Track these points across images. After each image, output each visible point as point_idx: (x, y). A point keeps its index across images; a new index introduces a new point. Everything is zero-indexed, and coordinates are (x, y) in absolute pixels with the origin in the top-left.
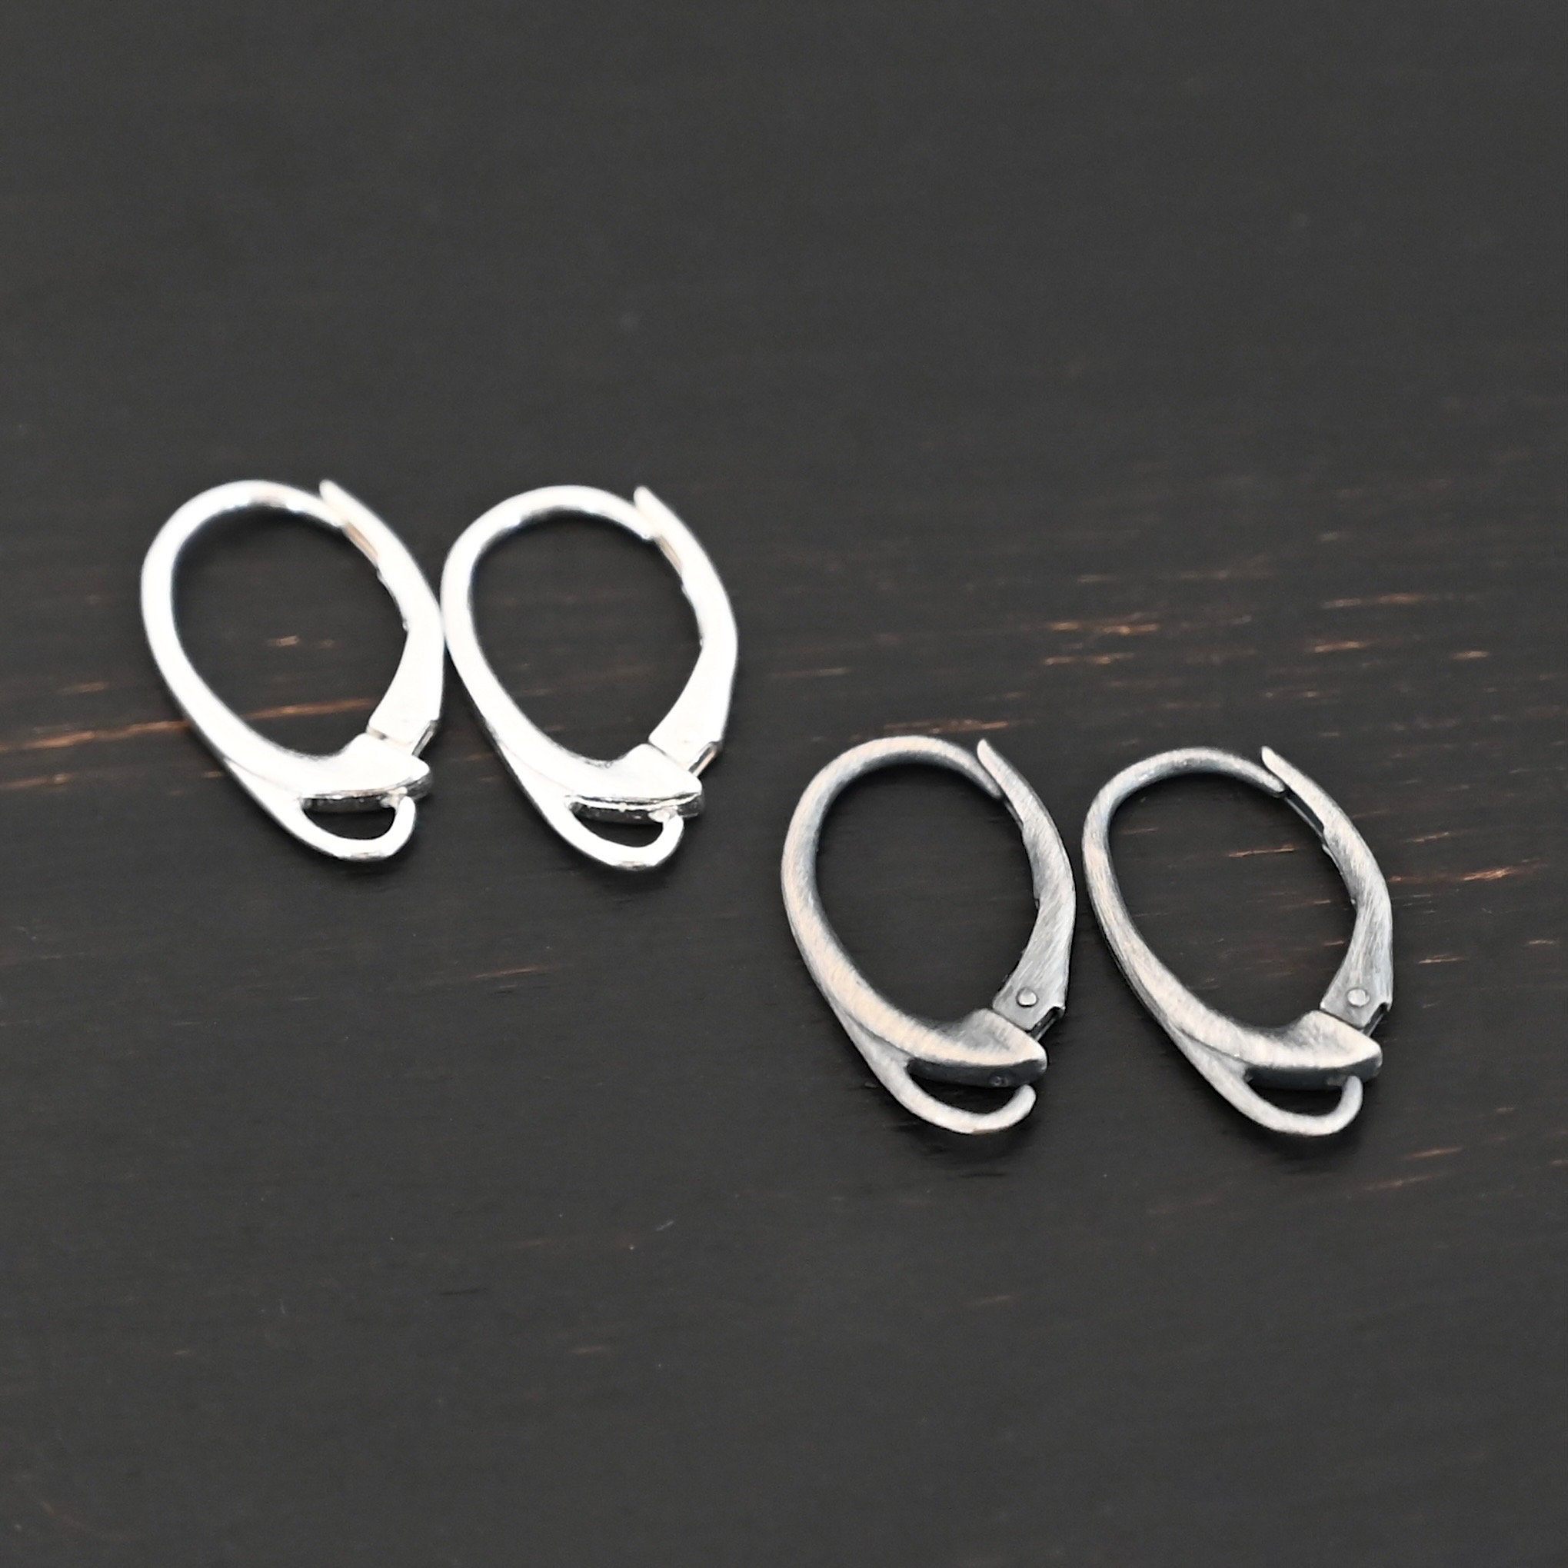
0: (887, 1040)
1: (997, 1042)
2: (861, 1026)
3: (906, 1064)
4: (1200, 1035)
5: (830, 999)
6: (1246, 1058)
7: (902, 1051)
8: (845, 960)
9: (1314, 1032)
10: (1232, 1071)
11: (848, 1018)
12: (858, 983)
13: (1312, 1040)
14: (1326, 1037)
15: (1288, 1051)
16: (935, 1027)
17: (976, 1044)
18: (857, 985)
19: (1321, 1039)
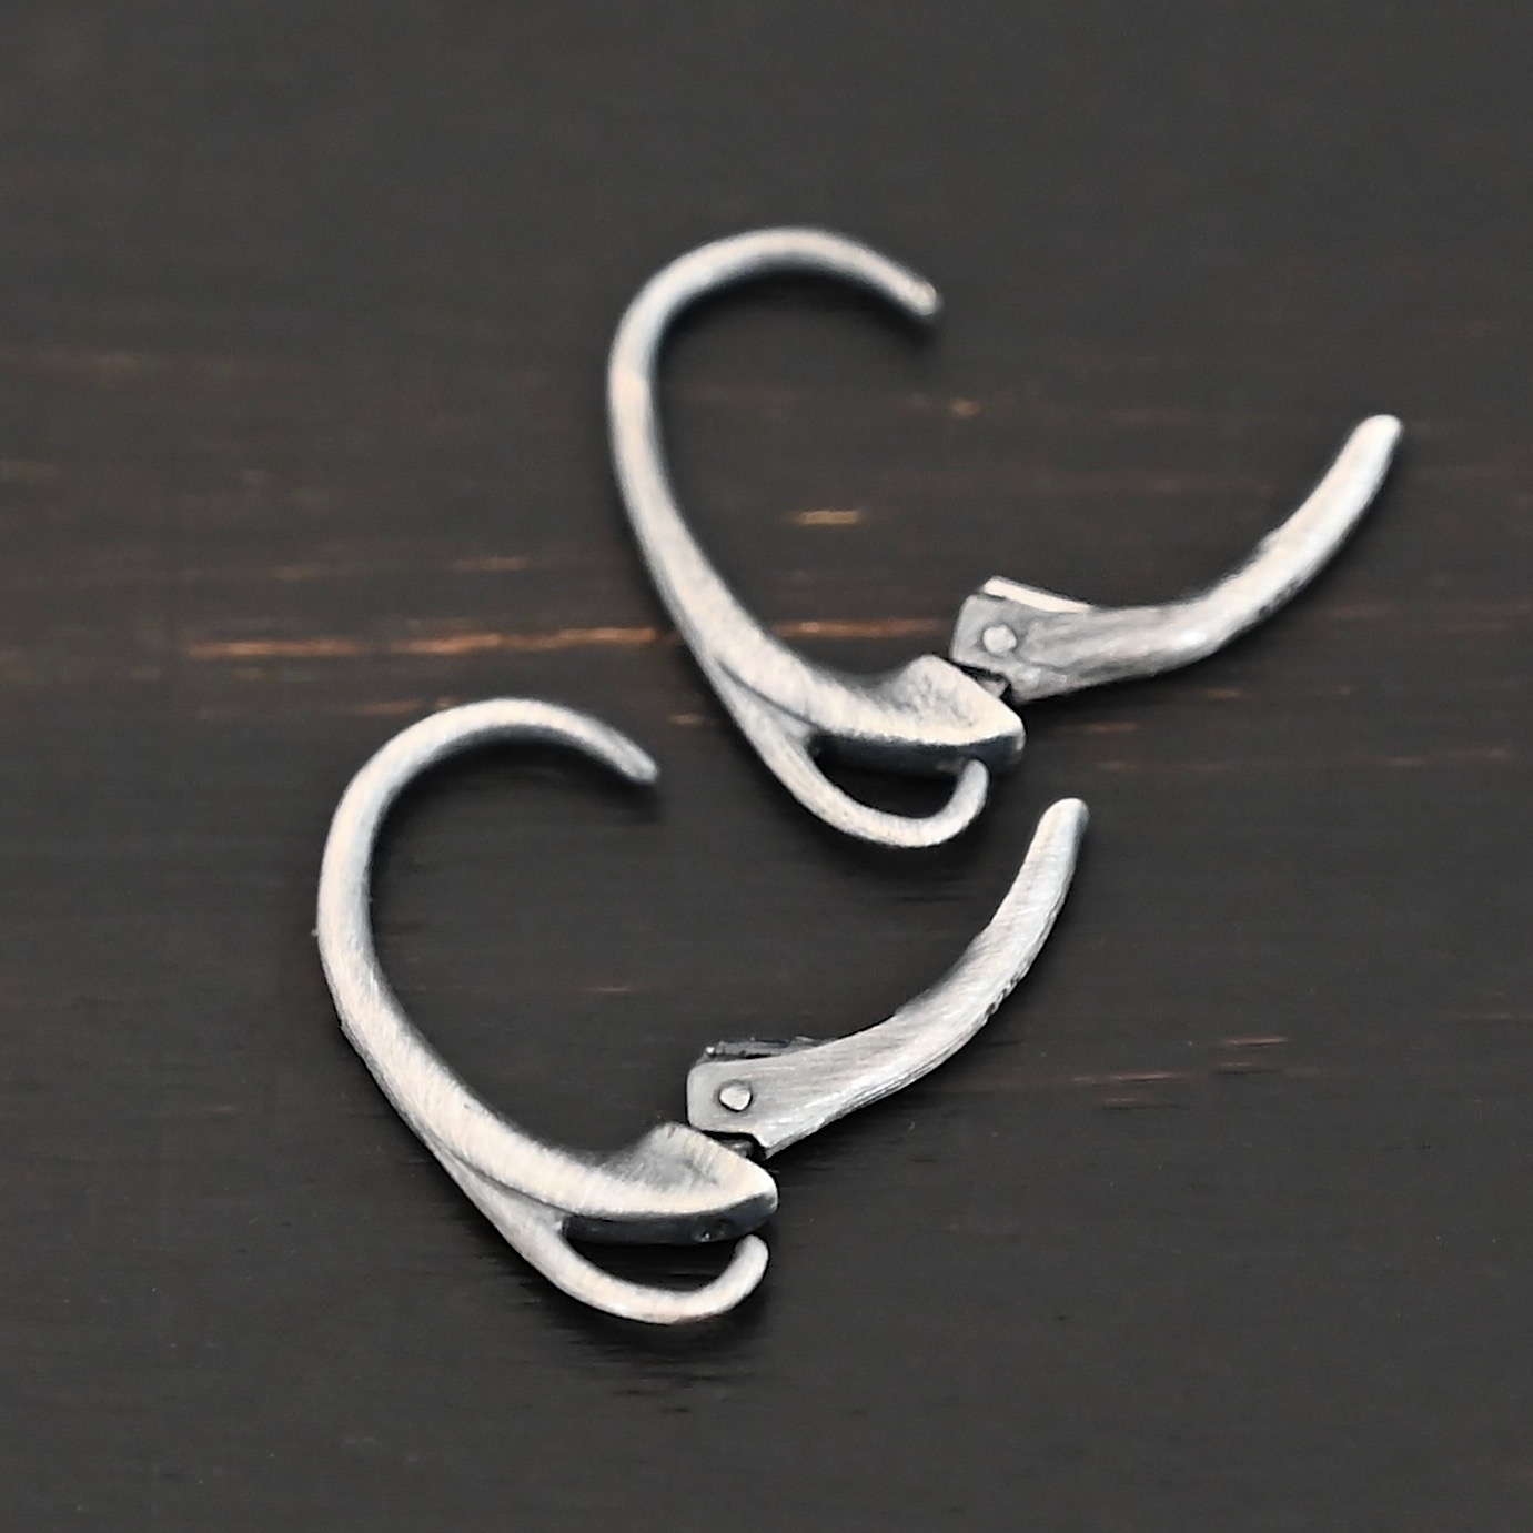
0: (525, 1191)
1: (697, 1173)
2: (480, 1173)
3: (559, 1225)
4: (748, 676)
5: (425, 1137)
6: (814, 718)
7: (549, 1205)
8: (441, 1072)
9: (924, 688)
10: (789, 736)
11: (458, 1162)
12: (466, 1106)
13: (918, 701)
14: (939, 698)
15: (879, 714)
16: (597, 1164)
17: (664, 1182)
18: (467, 1111)
19: (932, 701)
